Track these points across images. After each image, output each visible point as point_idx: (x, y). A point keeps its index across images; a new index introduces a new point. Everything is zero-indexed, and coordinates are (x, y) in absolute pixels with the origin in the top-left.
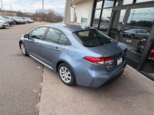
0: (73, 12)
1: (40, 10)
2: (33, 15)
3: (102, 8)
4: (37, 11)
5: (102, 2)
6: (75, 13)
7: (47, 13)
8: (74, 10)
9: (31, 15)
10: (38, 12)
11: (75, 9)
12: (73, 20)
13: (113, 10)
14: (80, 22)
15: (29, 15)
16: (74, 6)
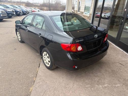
2: (40, 5)
6: (79, 1)
7: (53, 3)
9: (39, 5)
10: (45, 2)
12: (77, 9)
14: (83, 11)
15: (37, 5)
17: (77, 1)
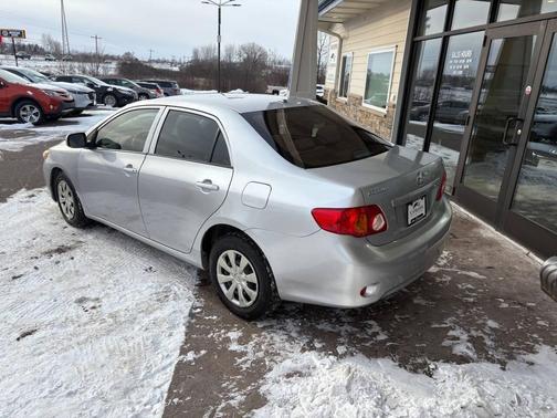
0: (336, 52)
1: (208, 50)
3: (446, 34)
4: (196, 53)
5: (445, 8)
6: (343, 54)
7: (235, 59)
8: (338, 43)
10: (201, 56)
11: (341, 40)
12: (336, 84)
13: (486, 38)
14: (360, 92)
16: (339, 29)
17: (336, 55)
